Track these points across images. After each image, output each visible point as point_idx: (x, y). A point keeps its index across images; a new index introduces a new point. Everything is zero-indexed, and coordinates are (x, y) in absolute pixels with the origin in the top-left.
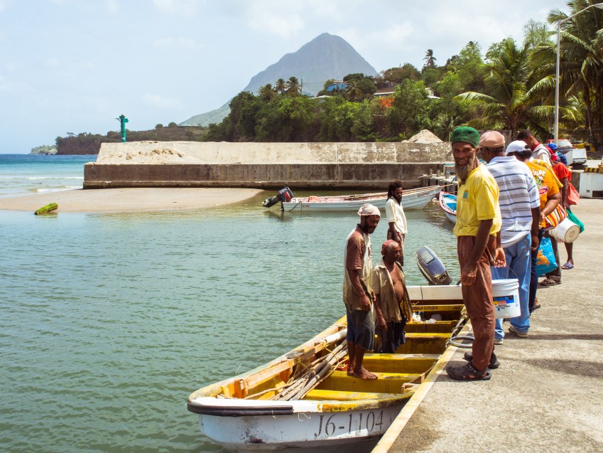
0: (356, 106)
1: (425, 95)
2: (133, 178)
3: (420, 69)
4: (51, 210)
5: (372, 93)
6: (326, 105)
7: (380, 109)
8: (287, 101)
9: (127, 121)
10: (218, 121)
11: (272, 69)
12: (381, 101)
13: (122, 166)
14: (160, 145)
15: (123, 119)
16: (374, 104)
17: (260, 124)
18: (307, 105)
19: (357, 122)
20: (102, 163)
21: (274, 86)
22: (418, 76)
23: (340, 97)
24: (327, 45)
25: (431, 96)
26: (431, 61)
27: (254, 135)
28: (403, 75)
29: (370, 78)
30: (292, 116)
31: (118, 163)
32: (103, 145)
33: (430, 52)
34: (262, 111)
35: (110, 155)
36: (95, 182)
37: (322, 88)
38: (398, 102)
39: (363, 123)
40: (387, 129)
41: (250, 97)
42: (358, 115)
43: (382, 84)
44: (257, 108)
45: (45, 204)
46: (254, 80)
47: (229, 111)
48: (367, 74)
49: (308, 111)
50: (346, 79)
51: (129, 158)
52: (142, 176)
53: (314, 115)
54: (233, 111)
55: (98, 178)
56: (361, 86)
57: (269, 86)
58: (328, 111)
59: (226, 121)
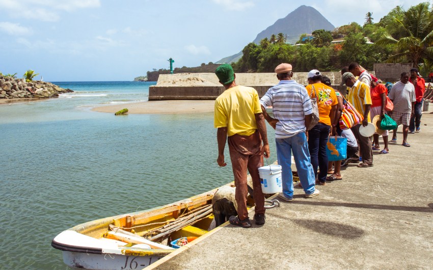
0: (319, 49)
1: (363, 42)
2: (176, 95)
3: (362, 25)
4: (124, 112)
5: (330, 42)
6: (300, 50)
7: (335, 51)
8: (277, 47)
9: (173, 61)
10: (236, 61)
11: (270, 28)
12: (335, 47)
13: (170, 88)
14: (192, 75)
15: (171, 61)
16: (331, 48)
17: (260, 62)
18: (288, 50)
19: (319, 60)
20: (162, 86)
21: (269, 38)
22: (361, 29)
23: (309, 44)
24: (304, 13)
25: (369, 42)
26: (370, 20)
27: (257, 69)
28: (352, 29)
29: (329, 32)
30: (279, 56)
31: (168, 86)
32: (160, 75)
33: (369, 15)
34: (262, 54)
35: (164, 81)
36: (155, 97)
37: (298, 39)
38: (346, 46)
39: (323, 60)
40: (338, 64)
41: (254, 47)
42: (320, 55)
43: (336, 36)
44: (258, 52)
45: (121, 109)
46: (259, 35)
47: (242, 55)
48: (327, 29)
49: (289, 54)
50: (313, 33)
51: (174, 83)
52: (180, 93)
53: (293, 56)
54: (245, 55)
55: (157, 94)
56: (322, 38)
57: (266, 39)
58: (301, 53)
59: (241, 61)
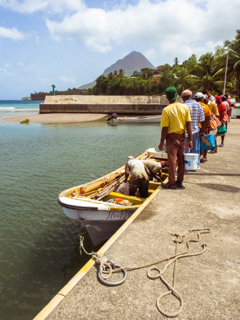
0: (145, 81)
1: (173, 77)
2: (58, 110)
3: (172, 66)
4: (27, 122)
5: (152, 76)
6: (134, 81)
7: (155, 82)
8: (119, 79)
9: (55, 87)
10: (92, 87)
11: (113, 66)
12: (155, 79)
13: (54, 105)
14: (68, 97)
15: (53, 86)
16: (153, 80)
17: (108, 88)
18: (126, 81)
19: (146, 88)
20: (46, 104)
21: (113, 73)
22: (171, 68)
23: (139, 77)
24: (135, 56)
25: (176, 77)
26: (176, 63)
27: (106, 93)
28: (165, 69)
29: (152, 70)
30: (120, 85)
31: (52, 104)
32: (47, 97)
33: (176, 58)
34: (109, 83)
35: (49, 101)
36: (44, 111)
37: (132, 74)
38: (162, 79)
39: (148, 88)
40: (157, 91)
41: (104, 78)
42: (146, 85)
43: (156, 73)
44: (107, 82)
45: (24, 119)
46: (106, 71)
47: (96, 83)
48: (150, 68)
49: (127, 83)
50: (142, 70)
51: (56, 102)
52: (61, 109)
53: (129, 85)
54: (97, 83)
55: (45, 109)
56: (148, 73)
57: (111, 73)
58: (134, 83)
59: (95, 87)
